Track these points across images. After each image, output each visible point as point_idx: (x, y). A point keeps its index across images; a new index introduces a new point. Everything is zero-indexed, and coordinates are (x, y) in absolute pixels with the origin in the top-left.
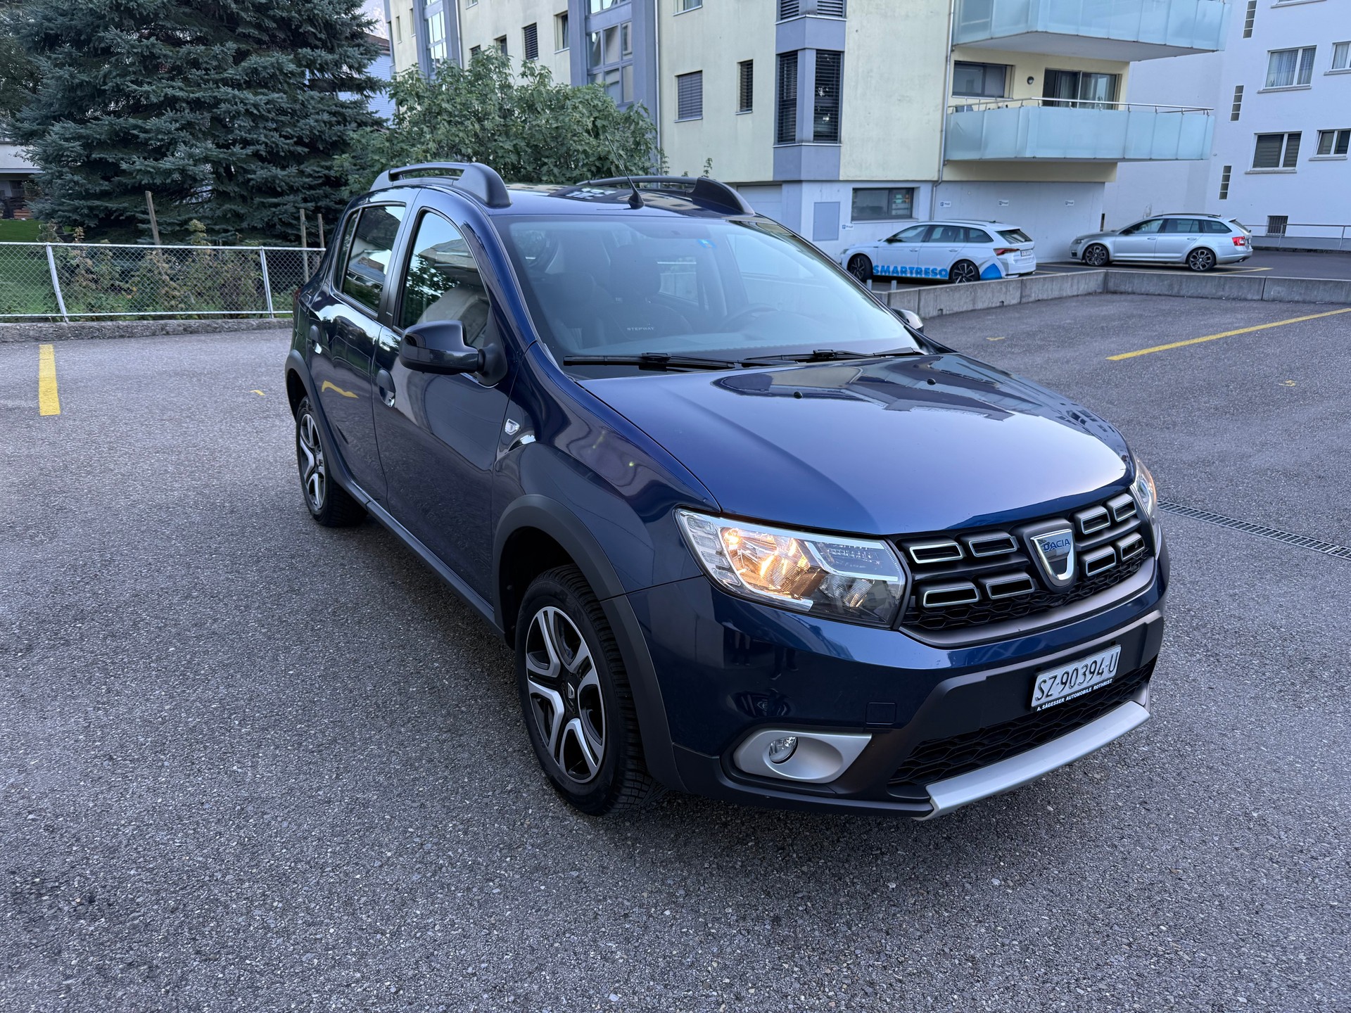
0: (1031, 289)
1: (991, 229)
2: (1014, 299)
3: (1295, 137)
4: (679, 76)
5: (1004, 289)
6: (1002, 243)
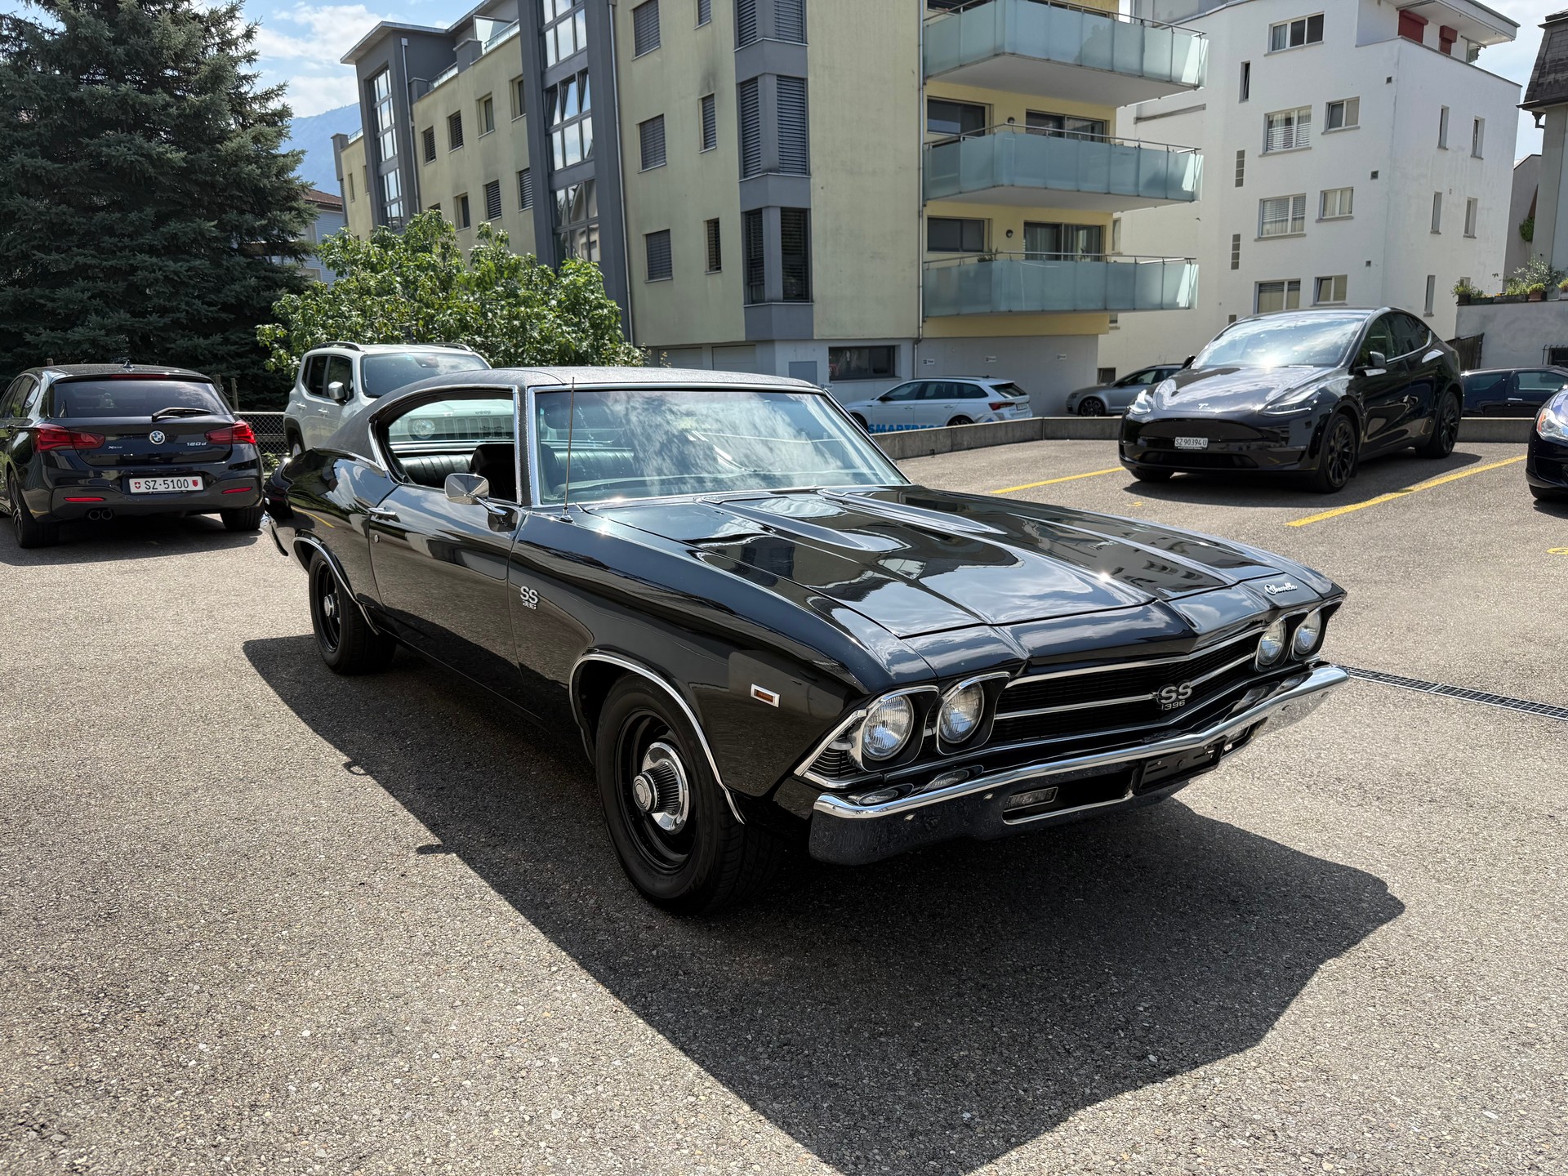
0: (964, 437)
1: (985, 384)
2: (944, 447)
3: (1295, 284)
4: (647, 236)
5: (933, 438)
6: (996, 397)
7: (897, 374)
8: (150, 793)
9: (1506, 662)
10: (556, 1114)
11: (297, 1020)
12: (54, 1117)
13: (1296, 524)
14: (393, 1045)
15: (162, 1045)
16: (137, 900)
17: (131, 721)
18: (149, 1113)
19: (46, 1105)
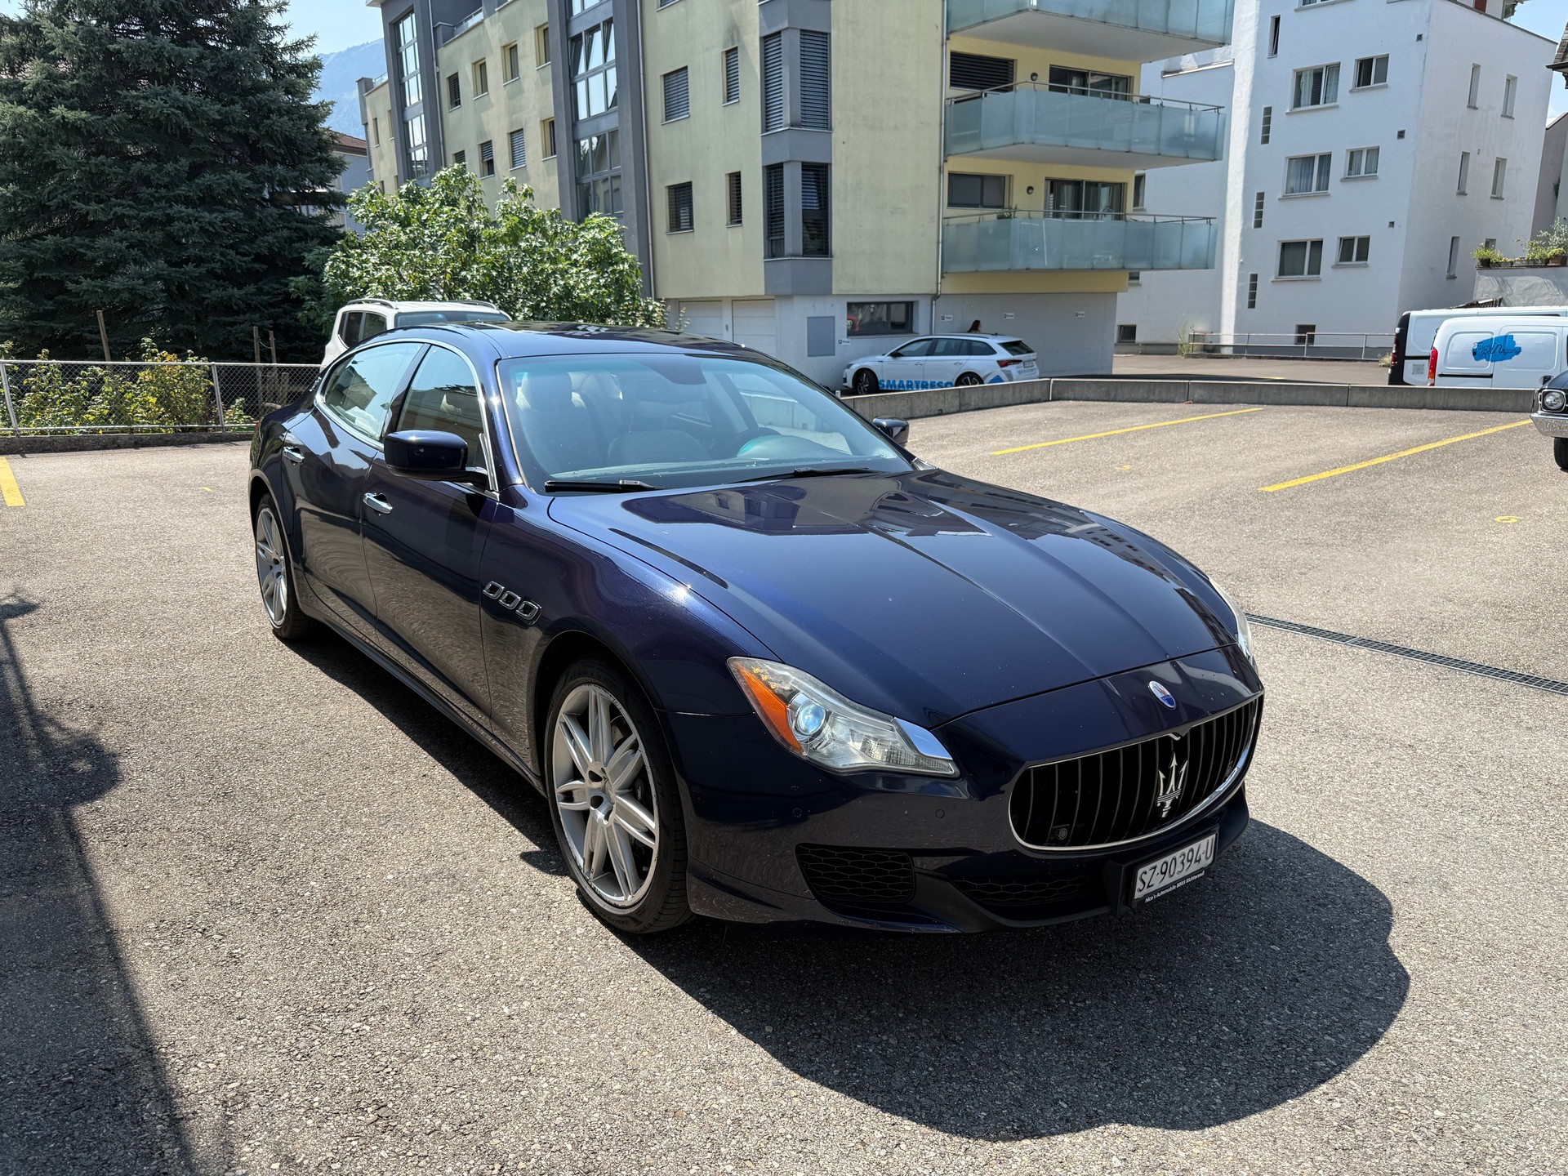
0: (970, 398)
2: (952, 407)
3: (1317, 245)
4: (670, 188)
5: (942, 398)
6: (1005, 355)
7: (914, 330)
8: (242, 705)
9: (1422, 619)
10: (580, 931)
11: (382, 868)
12: (211, 924)
13: (1270, 489)
14: (458, 885)
15: (283, 881)
16: (246, 784)
17: (215, 648)
18: (281, 924)
19: (204, 917)
